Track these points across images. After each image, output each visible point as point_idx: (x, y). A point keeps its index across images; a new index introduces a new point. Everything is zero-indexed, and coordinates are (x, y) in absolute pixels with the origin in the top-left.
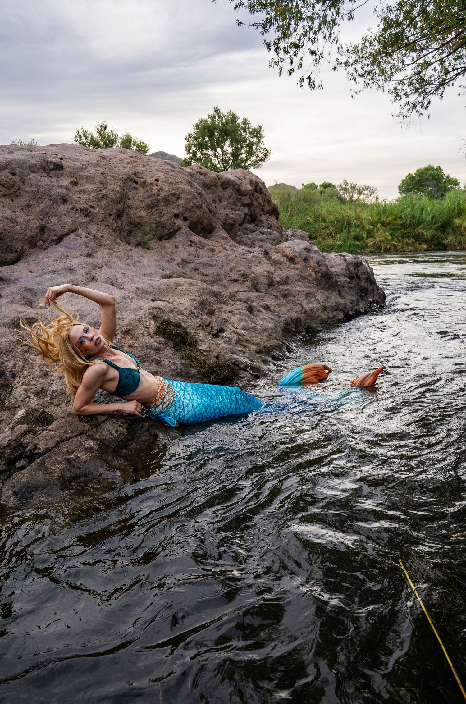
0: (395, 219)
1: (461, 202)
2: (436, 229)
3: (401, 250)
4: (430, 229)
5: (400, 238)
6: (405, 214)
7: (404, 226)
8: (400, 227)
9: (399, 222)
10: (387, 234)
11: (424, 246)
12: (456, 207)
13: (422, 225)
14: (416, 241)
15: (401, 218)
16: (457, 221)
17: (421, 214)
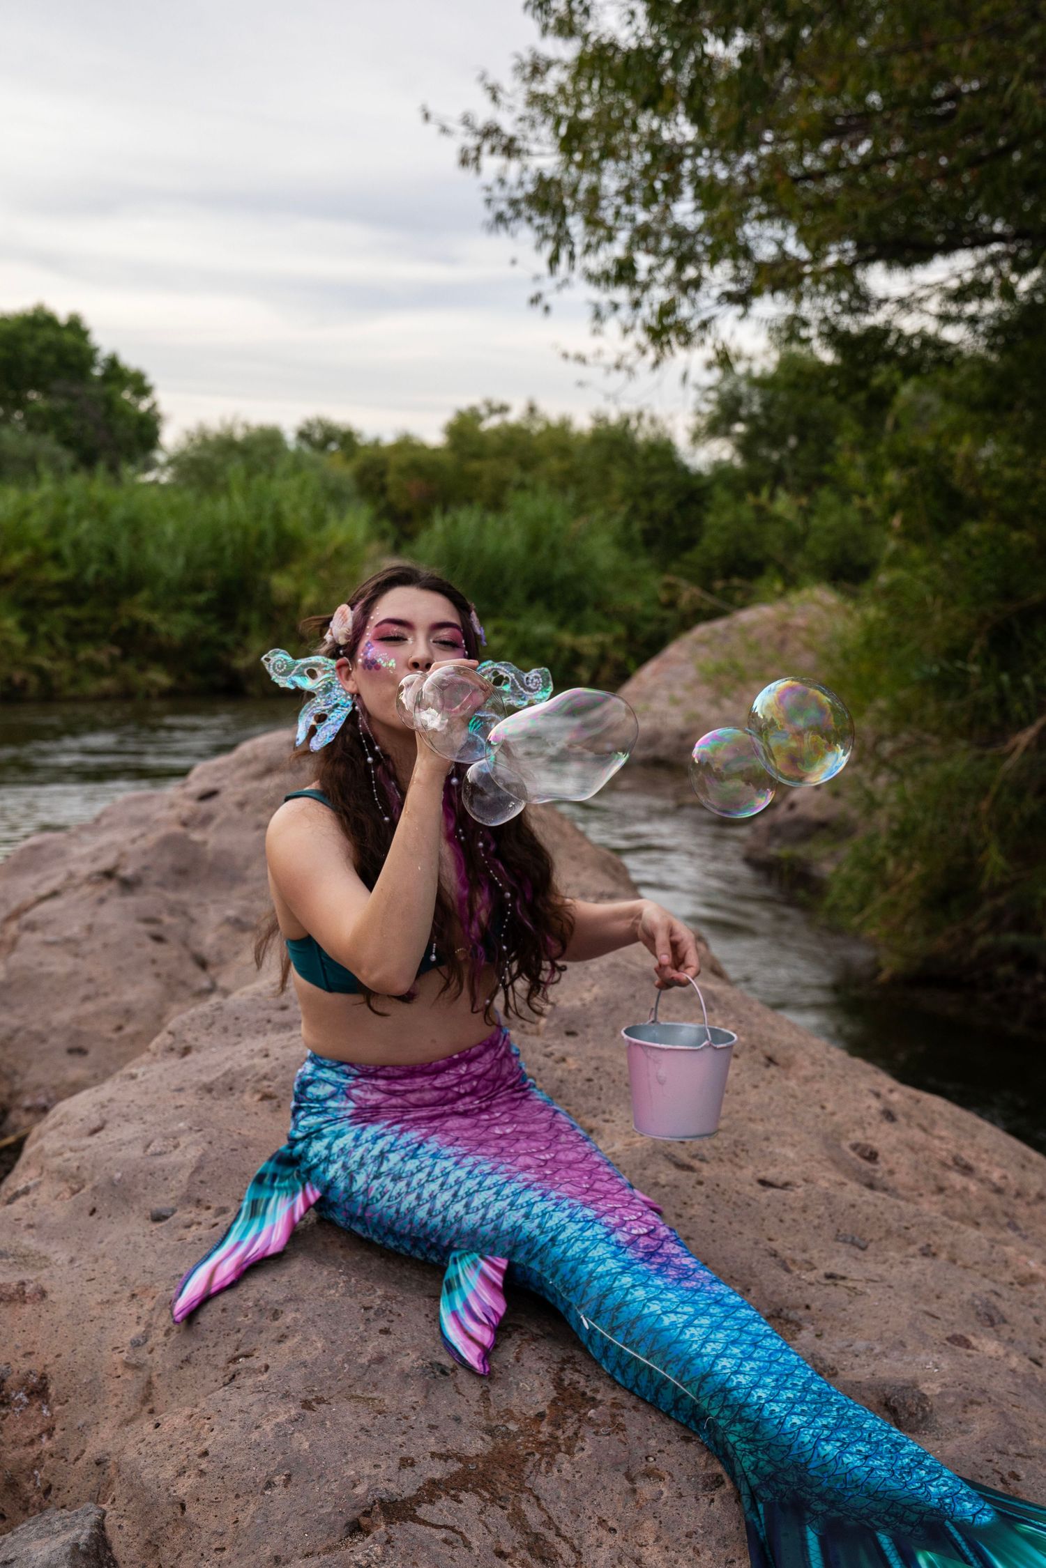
0: (36, 561)
1: (286, 507)
2: (198, 610)
3: (71, 691)
4: (179, 608)
5: (61, 642)
6: (76, 544)
7: (73, 592)
8: (54, 595)
9: (54, 574)
10: (10, 622)
11: (160, 677)
12: (266, 525)
13: (144, 595)
14: (125, 656)
15: (56, 557)
16: (282, 584)
17: (137, 544)
